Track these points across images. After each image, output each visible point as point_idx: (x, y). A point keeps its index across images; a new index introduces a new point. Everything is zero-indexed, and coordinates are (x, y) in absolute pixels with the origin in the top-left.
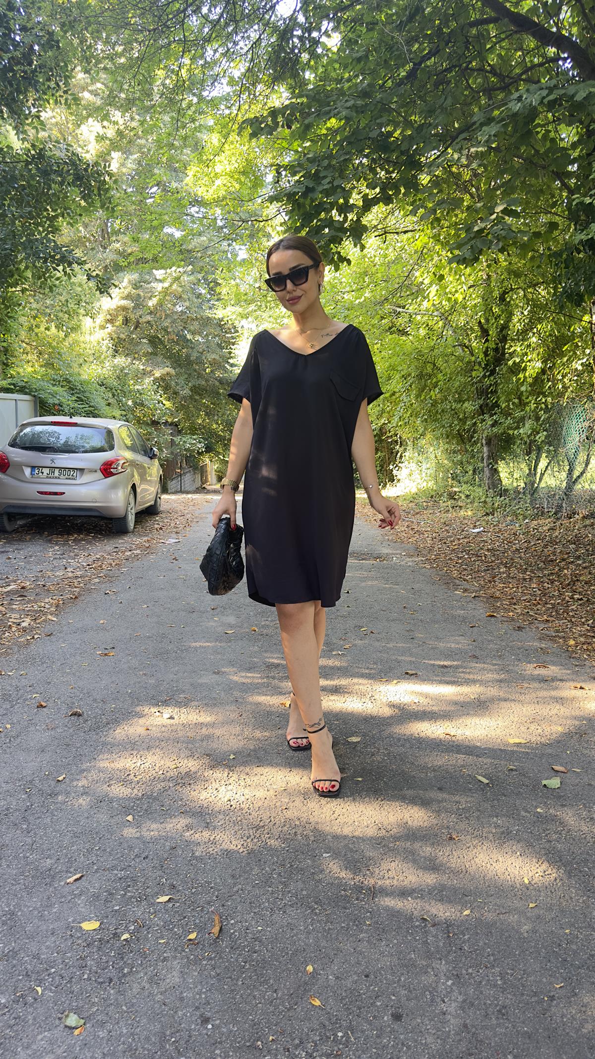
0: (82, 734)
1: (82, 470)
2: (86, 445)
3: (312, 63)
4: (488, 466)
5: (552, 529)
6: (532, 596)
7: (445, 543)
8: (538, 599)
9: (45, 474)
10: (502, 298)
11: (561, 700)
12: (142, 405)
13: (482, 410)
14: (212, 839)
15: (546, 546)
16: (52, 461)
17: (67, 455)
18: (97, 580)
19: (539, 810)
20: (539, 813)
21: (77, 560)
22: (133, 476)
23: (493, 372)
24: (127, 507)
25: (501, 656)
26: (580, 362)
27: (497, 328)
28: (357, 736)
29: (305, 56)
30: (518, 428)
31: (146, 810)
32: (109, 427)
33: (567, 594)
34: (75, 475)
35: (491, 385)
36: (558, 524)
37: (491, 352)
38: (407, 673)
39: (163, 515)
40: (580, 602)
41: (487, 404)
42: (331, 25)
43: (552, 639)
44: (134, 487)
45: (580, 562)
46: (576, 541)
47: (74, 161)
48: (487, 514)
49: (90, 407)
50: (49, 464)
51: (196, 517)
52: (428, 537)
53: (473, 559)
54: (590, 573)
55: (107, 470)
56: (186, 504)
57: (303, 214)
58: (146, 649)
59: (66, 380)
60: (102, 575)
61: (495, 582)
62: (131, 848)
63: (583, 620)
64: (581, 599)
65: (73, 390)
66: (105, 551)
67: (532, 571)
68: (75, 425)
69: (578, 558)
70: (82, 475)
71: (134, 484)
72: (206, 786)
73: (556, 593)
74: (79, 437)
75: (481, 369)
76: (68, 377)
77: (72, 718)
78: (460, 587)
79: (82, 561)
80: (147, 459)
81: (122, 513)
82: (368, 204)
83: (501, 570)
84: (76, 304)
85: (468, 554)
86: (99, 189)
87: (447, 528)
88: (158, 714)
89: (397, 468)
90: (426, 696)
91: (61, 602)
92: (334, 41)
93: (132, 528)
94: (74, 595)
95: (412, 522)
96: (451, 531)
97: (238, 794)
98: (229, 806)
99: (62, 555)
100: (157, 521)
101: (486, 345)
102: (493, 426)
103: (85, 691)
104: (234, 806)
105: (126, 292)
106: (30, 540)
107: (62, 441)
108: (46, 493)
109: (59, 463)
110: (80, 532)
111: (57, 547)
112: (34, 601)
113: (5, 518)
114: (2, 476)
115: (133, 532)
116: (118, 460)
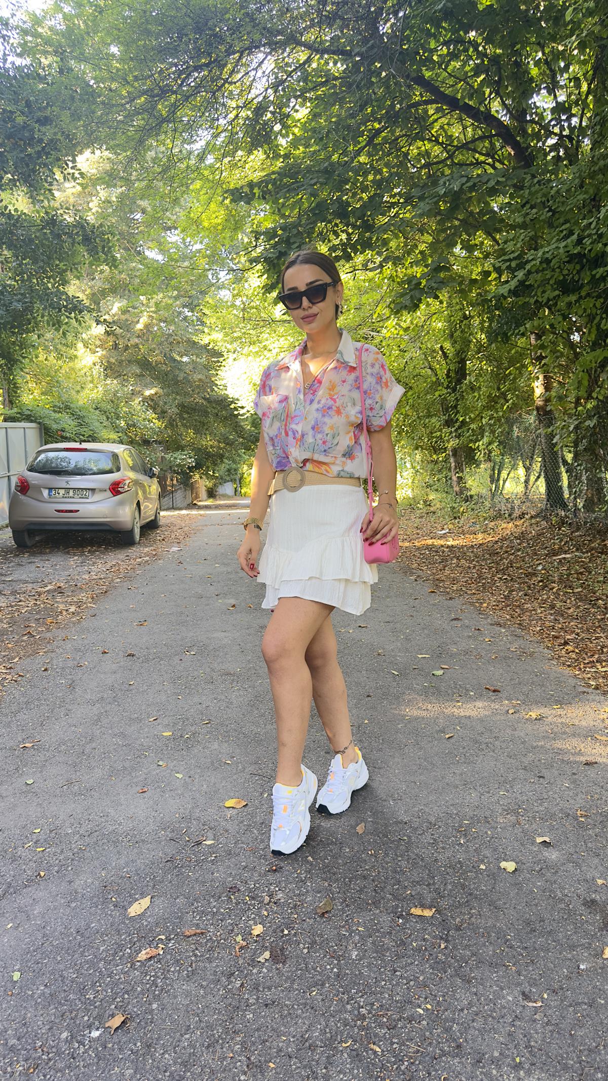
0: (138, 664)
1: (93, 490)
2: (93, 467)
6: (470, 578)
7: (412, 542)
8: (474, 580)
12: (134, 426)
15: (496, 542)
17: (79, 477)
18: (118, 580)
19: (426, 684)
21: (96, 566)
22: (137, 494)
23: (456, 391)
24: (134, 521)
31: (188, 693)
32: (115, 451)
34: (87, 494)
36: (511, 523)
37: (452, 374)
39: (163, 529)
41: (451, 419)
44: (138, 504)
46: (522, 536)
49: (90, 430)
50: (64, 485)
55: (115, 489)
58: (170, 620)
59: (67, 407)
62: (183, 708)
66: (118, 559)
67: (477, 561)
68: (85, 450)
70: (93, 494)
71: (138, 501)
73: (489, 576)
74: (88, 461)
75: (445, 389)
76: (68, 404)
78: (415, 574)
79: (101, 567)
80: (147, 478)
81: (129, 526)
86: (104, 247)
87: (418, 531)
91: (95, 595)
93: (139, 539)
96: (420, 533)
99: (82, 563)
103: (133, 644)
106: (50, 553)
107: (72, 465)
108: (62, 511)
109: (73, 485)
110: (92, 546)
111: (76, 558)
112: (72, 596)
113: (26, 536)
114: (22, 497)
115: (139, 543)
116: (124, 480)
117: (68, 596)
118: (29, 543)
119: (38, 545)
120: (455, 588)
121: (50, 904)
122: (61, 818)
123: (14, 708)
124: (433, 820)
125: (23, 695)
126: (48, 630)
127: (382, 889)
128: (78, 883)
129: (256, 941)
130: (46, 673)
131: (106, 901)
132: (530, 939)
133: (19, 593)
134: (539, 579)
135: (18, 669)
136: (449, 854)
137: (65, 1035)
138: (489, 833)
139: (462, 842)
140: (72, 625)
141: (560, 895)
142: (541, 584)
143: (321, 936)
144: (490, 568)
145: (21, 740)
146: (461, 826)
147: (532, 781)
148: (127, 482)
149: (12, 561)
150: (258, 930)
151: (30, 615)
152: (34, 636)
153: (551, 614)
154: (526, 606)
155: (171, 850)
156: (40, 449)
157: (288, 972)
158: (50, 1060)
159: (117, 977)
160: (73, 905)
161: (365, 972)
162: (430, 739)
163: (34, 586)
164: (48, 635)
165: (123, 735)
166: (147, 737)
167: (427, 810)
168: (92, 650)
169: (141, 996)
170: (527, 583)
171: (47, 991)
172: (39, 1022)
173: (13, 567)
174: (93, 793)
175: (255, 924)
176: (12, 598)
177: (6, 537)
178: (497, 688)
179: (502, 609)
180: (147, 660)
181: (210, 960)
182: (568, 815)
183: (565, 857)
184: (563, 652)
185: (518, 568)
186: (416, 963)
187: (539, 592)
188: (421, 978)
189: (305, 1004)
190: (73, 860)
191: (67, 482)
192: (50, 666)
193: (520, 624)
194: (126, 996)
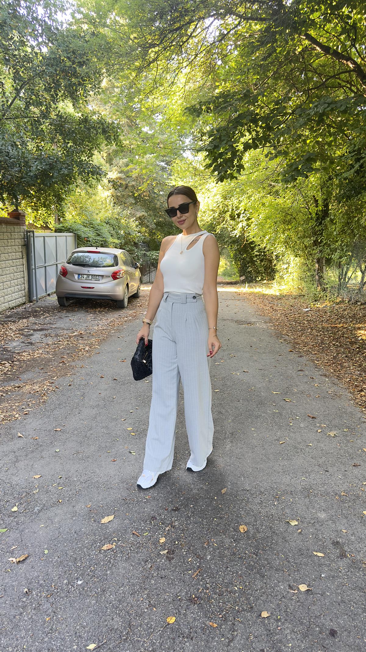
1: (102, 276)
2: (104, 263)
5: (344, 310)
7: (287, 316)
8: (318, 344)
9: (85, 278)
17: (94, 268)
21: (102, 321)
22: (127, 279)
24: (124, 295)
27: (322, 200)
32: (116, 254)
34: (99, 278)
35: (319, 230)
36: (349, 307)
37: (319, 213)
39: (141, 299)
41: (318, 240)
50: (87, 273)
52: (279, 313)
53: (297, 325)
55: (115, 276)
60: (115, 329)
61: (302, 336)
65: (94, 228)
66: (115, 317)
68: (99, 253)
70: (102, 278)
73: (328, 342)
75: (314, 222)
76: (91, 221)
81: (122, 298)
93: (127, 305)
94: (104, 337)
96: (293, 310)
99: (94, 319)
100: (139, 302)
101: (317, 209)
105: (121, 169)
106: (77, 311)
107: (91, 261)
108: (85, 288)
109: (91, 273)
110: (101, 307)
111: (91, 315)
112: (88, 340)
113: (65, 299)
114: (63, 278)
115: (127, 307)
116: (120, 271)
117: (85, 340)
118: (66, 304)
119: (71, 305)
120: (305, 350)
121: (63, 517)
122: (72, 472)
123: (52, 407)
124: (262, 490)
125: (58, 400)
126: (73, 361)
127: (229, 525)
128: (77, 508)
129: (161, 546)
130: (70, 387)
131: (90, 518)
132: (299, 558)
133: (59, 336)
134: (357, 346)
135: (56, 383)
136: (267, 510)
137: (65, 581)
138: (291, 500)
139: (276, 504)
140: (86, 359)
141: (321, 537)
142: (358, 350)
143: (194, 546)
144: (330, 337)
145: (55, 426)
146: (277, 495)
147: (322, 473)
148: (122, 272)
149: (57, 315)
150: (163, 540)
151: (64, 351)
152: (65, 364)
153: (358, 371)
154: (345, 364)
155: (125, 494)
156: (74, 251)
157: (174, 563)
158: (58, 592)
159: (92, 557)
160: (74, 518)
161: (212, 566)
162: (270, 444)
163: (68, 332)
164: (73, 364)
165: (107, 427)
166: (119, 430)
167: (261, 484)
168: (95, 375)
169: (102, 567)
170: (349, 348)
171: (59, 560)
172: (54, 575)
173: (57, 319)
174: (89, 459)
175: (162, 537)
176: (55, 339)
177: (54, 299)
178: (314, 416)
179: (330, 365)
180: (124, 384)
181: (137, 553)
182: (336, 494)
183: (329, 517)
184: (359, 396)
185: (346, 338)
186: (239, 565)
187: (355, 355)
188: (240, 573)
189: (180, 579)
190: (76, 495)
191: (88, 271)
192: (73, 383)
193: (338, 376)
194: (96, 566)
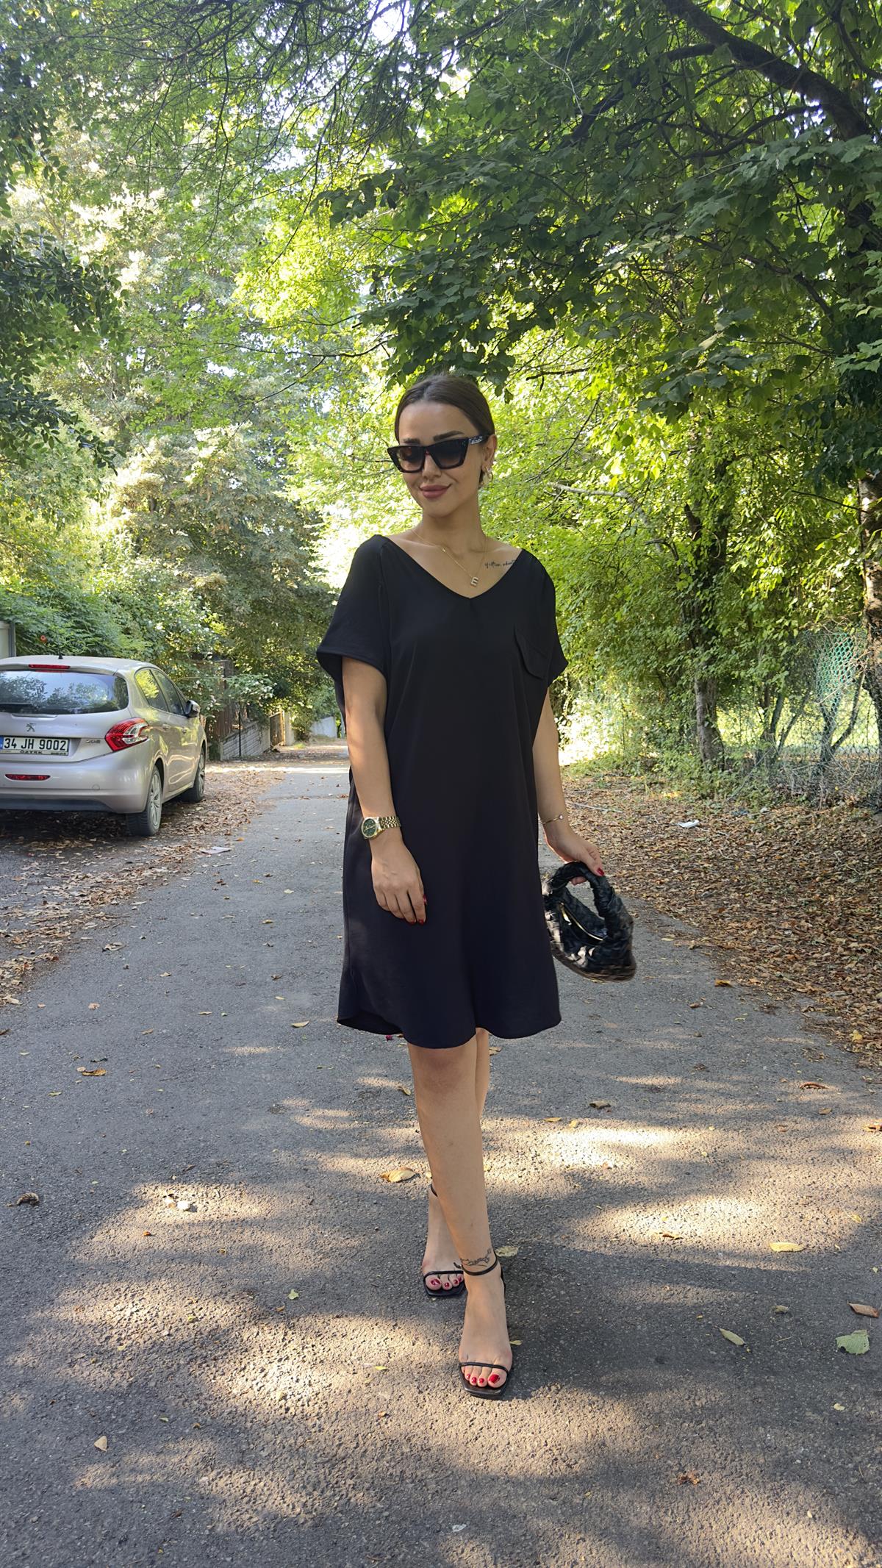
0: (35, 1245)
1: (76, 740)
2: (84, 701)
3: (428, 115)
4: (703, 724)
5: (804, 823)
6: (784, 944)
7: (641, 847)
8: (794, 950)
9: (18, 747)
10: (721, 471)
11: (847, 1155)
12: (177, 629)
13: (691, 641)
14: (248, 1490)
15: (796, 853)
16: (30, 726)
17: (53, 718)
18: (93, 925)
19: (837, 1406)
20: (839, 1412)
21: (64, 887)
22: (158, 747)
23: (707, 583)
24: (149, 796)
25: (744, 1065)
26: (840, 566)
27: (713, 516)
28: (512, 1244)
29: (416, 105)
30: (747, 667)
31: (133, 1423)
32: (120, 671)
33: (838, 940)
34: (65, 747)
35: (705, 601)
36: (813, 814)
37: (704, 553)
38: (594, 1106)
39: (208, 804)
40: (862, 957)
41: (700, 631)
42: (456, 57)
43: (825, 1029)
44: (159, 764)
45: (852, 881)
46: (844, 843)
47: (56, 263)
48: (703, 797)
49: (96, 635)
50: (24, 731)
51: (258, 806)
52: (615, 836)
53: (686, 877)
54: (870, 901)
55: (116, 739)
56: (243, 781)
57: (414, 345)
58: (159, 1061)
59: (58, 596)
60: (102, 913)
61: (723, 918)
62: (97, 1517)
63: (870, 991)
64: (862, 951)
65: (69, 610)
66: (111, 870)
67: (780, 898)
68: (66, 669)
69: (848, 873)
70: (75, 749)
71: (160, 760)
72: (245, 1361)
73: (821, 939)
74: (75, 688)
75: (690, 579)
76: (61, 591)
77: (23, 1209)
78: (669, 929)
79: (73, 887)
80: (181, 718)
81: (140, 805)
82: (517, 329)
83: (732, 897)
84: (73, 481)
85: (678, 867)
86: (98, 305)
87: (643, 820)
88: (169, 1200)
89: (564, 722)
90: (627, 1151)
91: (30, 968)
92: (460, 82)
93: (157, 828)
94: (52, 953)
95: (590, 810)
96: (650, 826)
97: (301, 1382)
98: (283, 1410)
99: (42, 876)
100: (197, 813)
101: (698, 542)
102: (709, 663)
103: (50, 1150)
104: (292, 1410)
105: (153, 461)
107: (46, 696)
108: (19, 777)
109: (40, 730)
111: (36, 864)
116: (134, 723)
120: (766, 975)
